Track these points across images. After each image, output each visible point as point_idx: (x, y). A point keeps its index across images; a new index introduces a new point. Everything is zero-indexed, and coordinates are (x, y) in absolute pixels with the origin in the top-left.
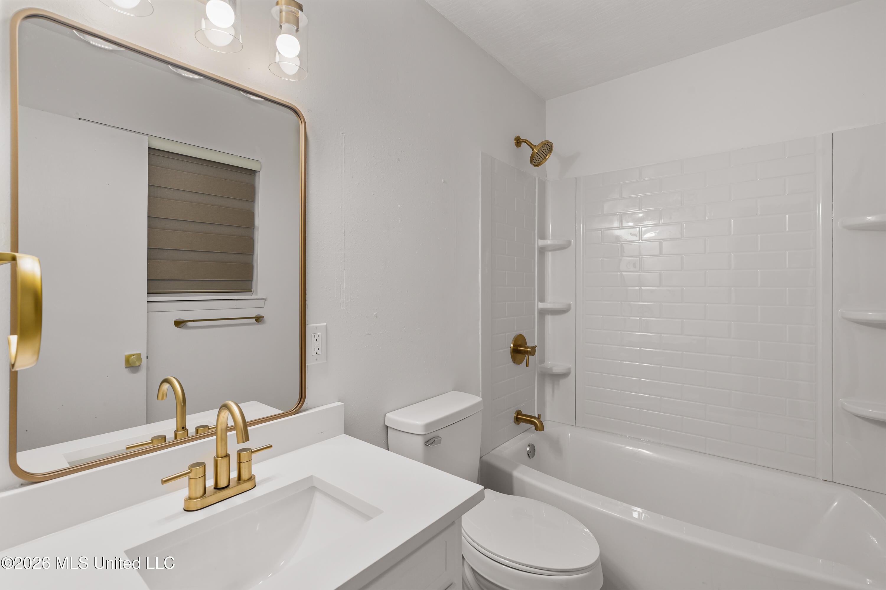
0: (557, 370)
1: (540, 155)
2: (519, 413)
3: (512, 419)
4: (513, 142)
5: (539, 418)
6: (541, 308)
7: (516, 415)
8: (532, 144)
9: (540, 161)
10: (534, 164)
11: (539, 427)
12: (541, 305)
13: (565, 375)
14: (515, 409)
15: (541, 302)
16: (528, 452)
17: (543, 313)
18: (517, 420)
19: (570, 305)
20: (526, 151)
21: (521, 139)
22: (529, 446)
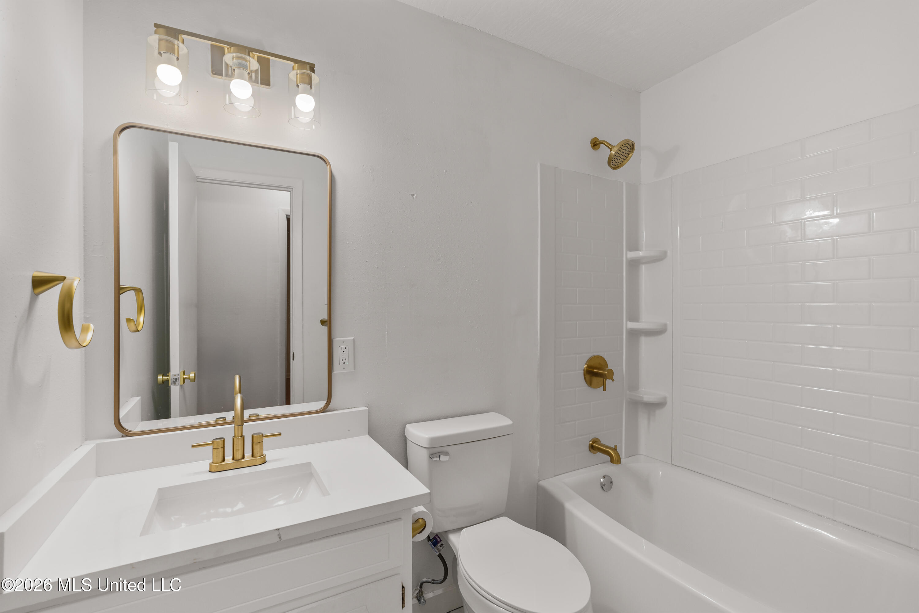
0: (647, 398)
1: (619, 157)
2: (595, 441)
3: (587, 448)
4: (589, 145)
5: (615, 449)
6: (630, 329)
7: (591, 443)
8: (610, 145)
9: (621, 162)
10: (613, 166)
11: (615, 460)
12: (632, 325)
13: (660, 405)
14: (591, 437)
15: (630, 321)
16: (601, 483)
17: (634, 335)
18: (592, 448)
19: (665, 325)
20: (604, 153)
21: (600, 140)
22: (604, 477)
